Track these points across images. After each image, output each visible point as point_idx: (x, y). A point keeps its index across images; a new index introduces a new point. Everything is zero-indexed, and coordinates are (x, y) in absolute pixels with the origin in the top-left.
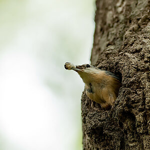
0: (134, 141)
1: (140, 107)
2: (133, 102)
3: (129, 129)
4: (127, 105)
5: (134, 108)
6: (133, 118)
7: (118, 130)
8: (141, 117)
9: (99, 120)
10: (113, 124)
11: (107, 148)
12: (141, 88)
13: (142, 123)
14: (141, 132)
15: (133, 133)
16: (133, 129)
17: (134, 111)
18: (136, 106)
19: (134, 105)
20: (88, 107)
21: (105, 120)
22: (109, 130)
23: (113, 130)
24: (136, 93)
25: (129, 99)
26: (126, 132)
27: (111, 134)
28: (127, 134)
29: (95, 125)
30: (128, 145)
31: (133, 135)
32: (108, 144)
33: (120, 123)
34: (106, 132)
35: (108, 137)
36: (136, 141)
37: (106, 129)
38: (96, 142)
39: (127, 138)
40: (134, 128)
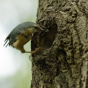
0: (65, 69)
1: (69, 46)
2: (65, 43)
3: (62, 61)
4: (61, 45)
5: (65, 47)
6: (65, 53)
7: (55, 62)
8: (70, 53)
9: (43, 55)
10: (52, 58)
11: (48, 73)
12: (70, 34)
13: (71, 57)
14: (70, 62)
15: (65, 63)
16: (65, 61)
17: (66, 49)
18: (67, 46)
19: (65, 45)
21: (46, 55)
22: (49, 61)
23: (52, 62)
24: (67, 37)
25: (62, 41)
26: (60, 63)
27: (51, 64)
29: (40, 58)
30: (61, 71)
31: (65, 65)
32: (48, 71)
33: (56, 57)
34: (47, 63)
35: (48, 66)
36: (67, 69)
37: (47, 61)
38: (40, 69)
39: (61, 67)
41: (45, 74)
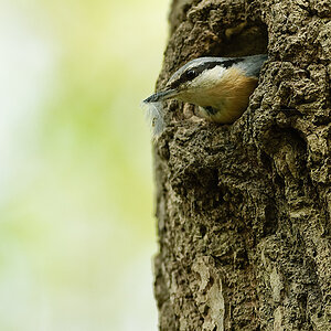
0: (302, 205)
1: (319, 112)
2: (301, 100)
3: (289, 173)
4: (282, 107)
5: (301, 116)
6: (300, 142)
7: (259, 176)
8: (321, 140)
9: (206, 149)
10: (246, 160)
11: (228, 224)
12: (319, 61)
13: (326, 156)
14: (322, 179)
15: (300, 183)
16: (301, 173)
17: (303, 124)
18: (307, 112)
19: (301, 109)
20: (175, 115)
21: (222, 150)
22: (232, 175)
23: (245, 177)
24: (308, 75)
25: (288, 91)
26: (280, 181)
27: (240, 186)
28: (283, 186)
29: (196, 164)
30: (285, 217)
31: (300, 188)
32: (230, 215)
33: (263, 154)
34: (226, 180)
35: (231, 195)
36: (308, 205)
37: (226, 174)
38: (197, 210)
39: (283, 197)
40: (304, 170)
41: (215, 228)
